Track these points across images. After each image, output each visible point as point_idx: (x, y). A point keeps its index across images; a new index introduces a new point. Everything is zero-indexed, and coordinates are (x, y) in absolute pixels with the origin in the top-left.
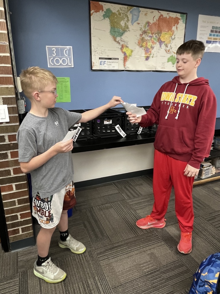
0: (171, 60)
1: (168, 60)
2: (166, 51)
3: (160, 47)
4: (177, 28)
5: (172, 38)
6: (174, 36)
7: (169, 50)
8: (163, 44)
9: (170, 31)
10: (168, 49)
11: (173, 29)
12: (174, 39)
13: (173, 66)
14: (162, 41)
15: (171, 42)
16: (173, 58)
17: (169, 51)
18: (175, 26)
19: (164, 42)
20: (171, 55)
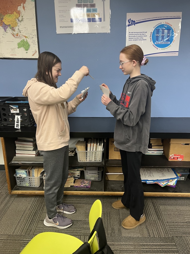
0: (23, 46)
1: (18, 45)
2: (13, 35)
3: (5, 31)
4: (24, 7)
5: (19, 20)
6: (21, 17)
7: (18, 33)
8: (9, 28)
9: (15, 13)
10: (15, 33)
11: (18, 9)
12: (22, 20)
13: (27, 53)
14: (6, 24)
15: (19, 24)
16: (24, 42)
17: (17, 35)
18: (20, 5)
19: (9, 25)
20: (21, 40)
